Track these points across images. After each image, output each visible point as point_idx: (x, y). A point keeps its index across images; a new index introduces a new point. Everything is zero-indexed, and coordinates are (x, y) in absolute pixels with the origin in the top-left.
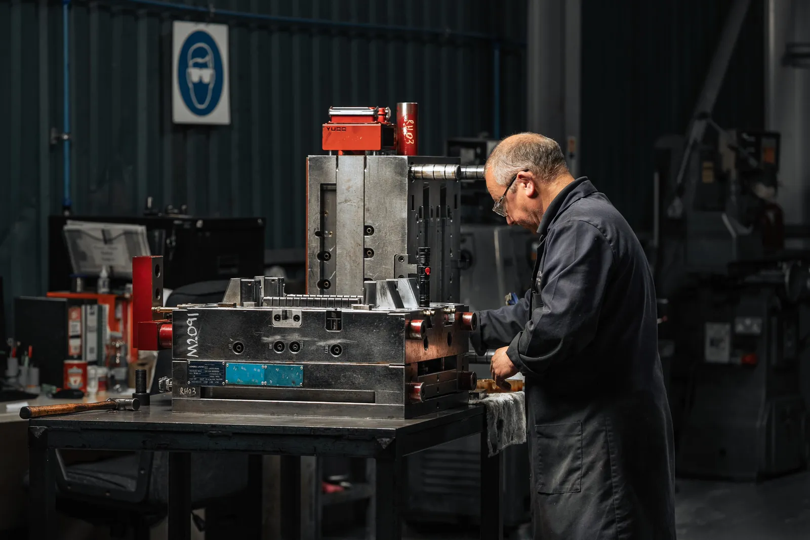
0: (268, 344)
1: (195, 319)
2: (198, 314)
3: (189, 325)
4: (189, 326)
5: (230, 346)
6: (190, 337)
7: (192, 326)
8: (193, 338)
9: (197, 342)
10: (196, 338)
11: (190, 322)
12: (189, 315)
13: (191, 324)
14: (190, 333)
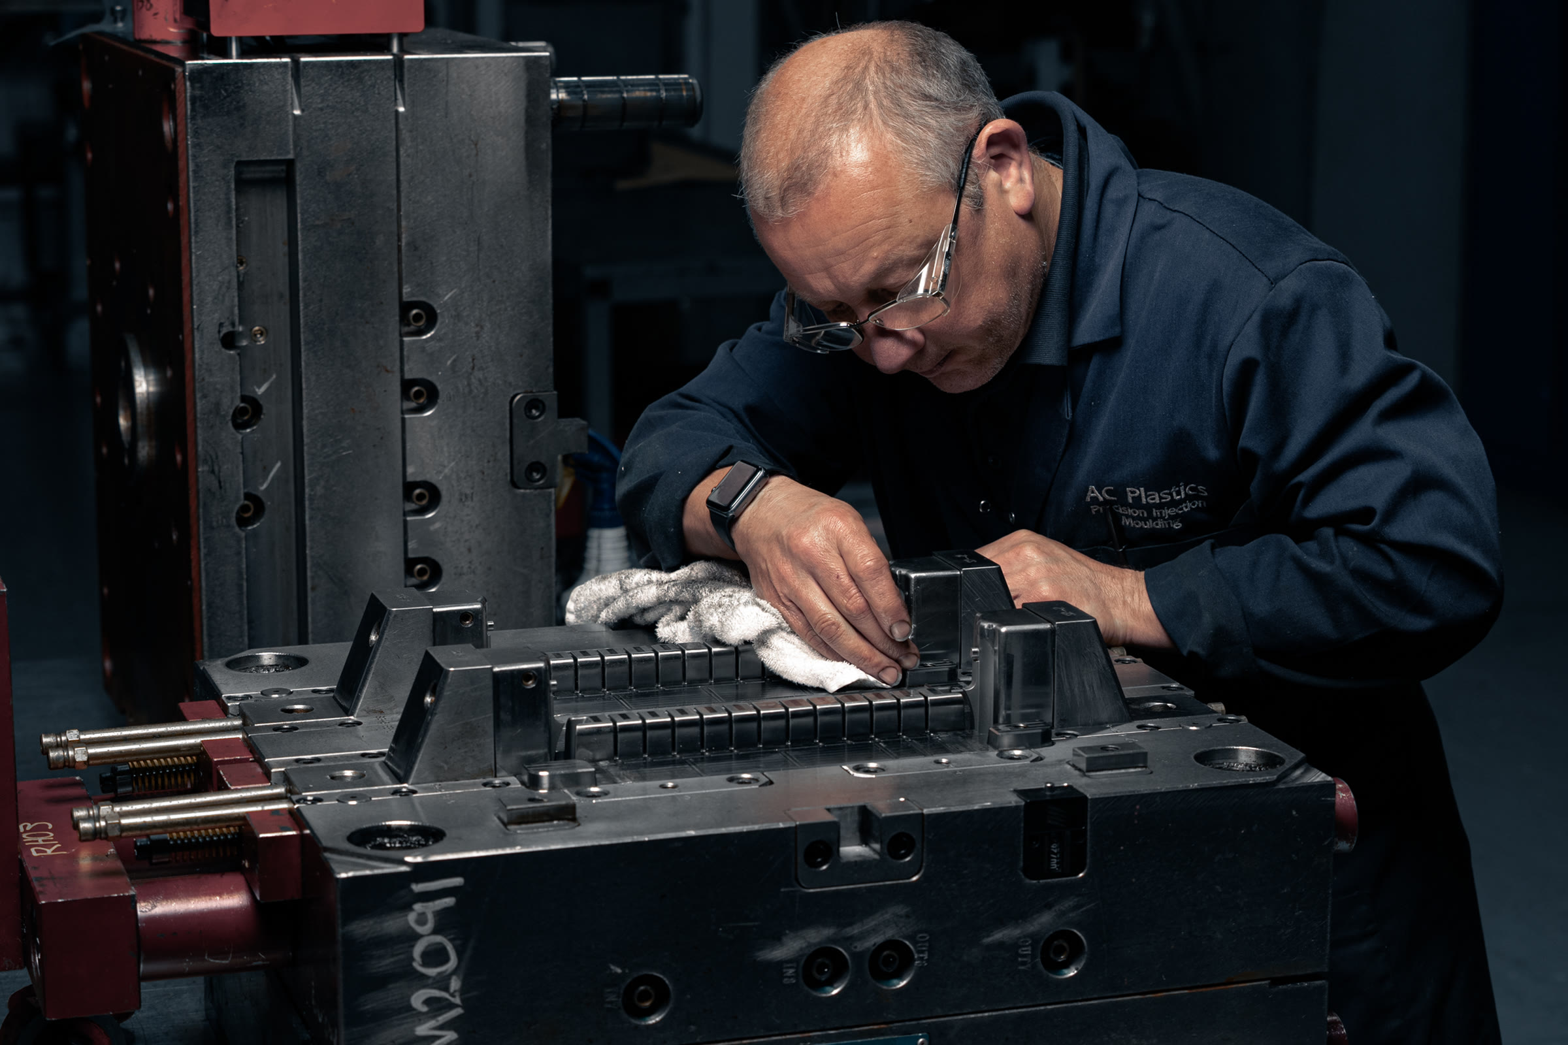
0: (780, 965)
1: (449, 901)
2: (457, 881)
3: (420, 929)
4: (417, 937)
5: (613, 998)
6: (422, 981)
7: (435, 932)
8: (442, 983)
9: (457, 1000)
10: (455, 984)
11: (422, 920)
12: (418, 888)
13: (430, 925)
14: (425, 964)
